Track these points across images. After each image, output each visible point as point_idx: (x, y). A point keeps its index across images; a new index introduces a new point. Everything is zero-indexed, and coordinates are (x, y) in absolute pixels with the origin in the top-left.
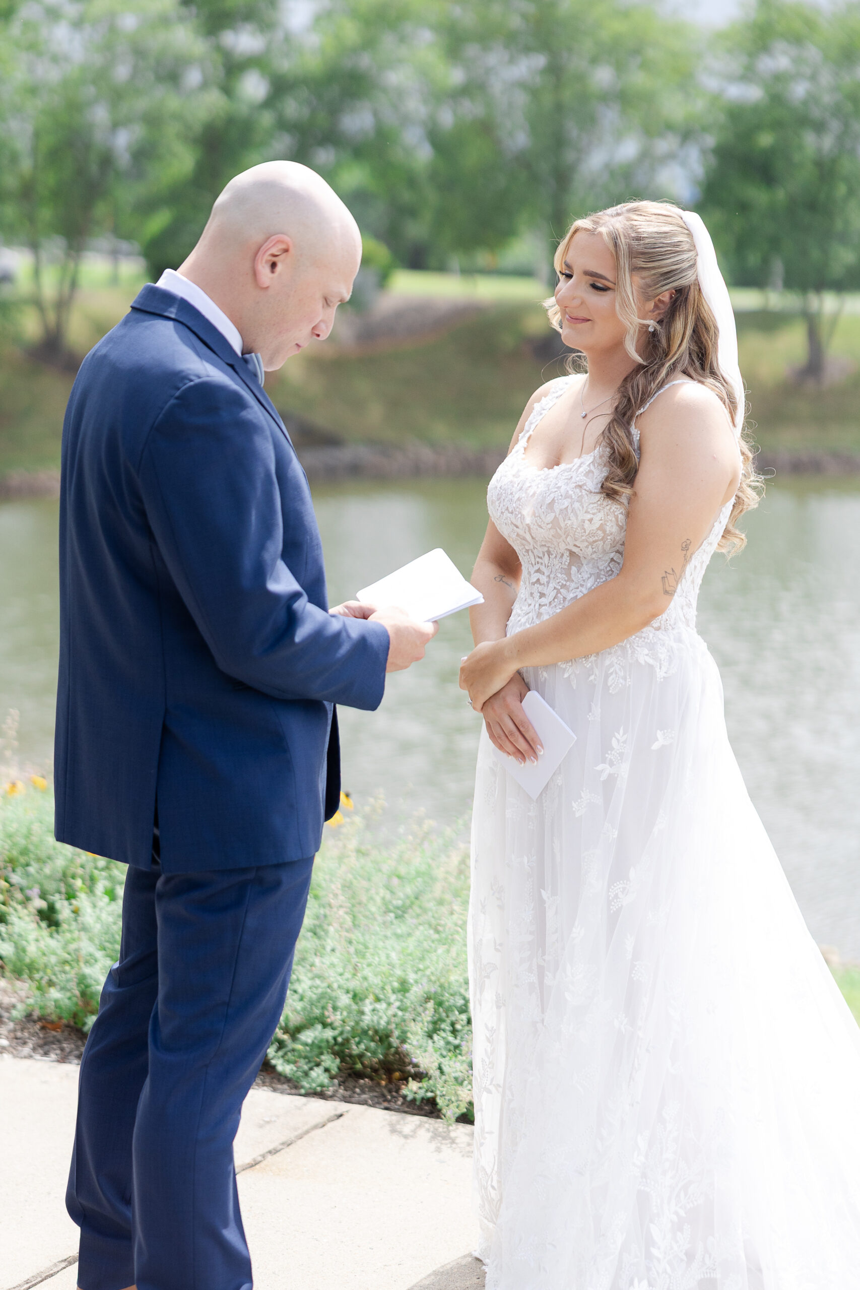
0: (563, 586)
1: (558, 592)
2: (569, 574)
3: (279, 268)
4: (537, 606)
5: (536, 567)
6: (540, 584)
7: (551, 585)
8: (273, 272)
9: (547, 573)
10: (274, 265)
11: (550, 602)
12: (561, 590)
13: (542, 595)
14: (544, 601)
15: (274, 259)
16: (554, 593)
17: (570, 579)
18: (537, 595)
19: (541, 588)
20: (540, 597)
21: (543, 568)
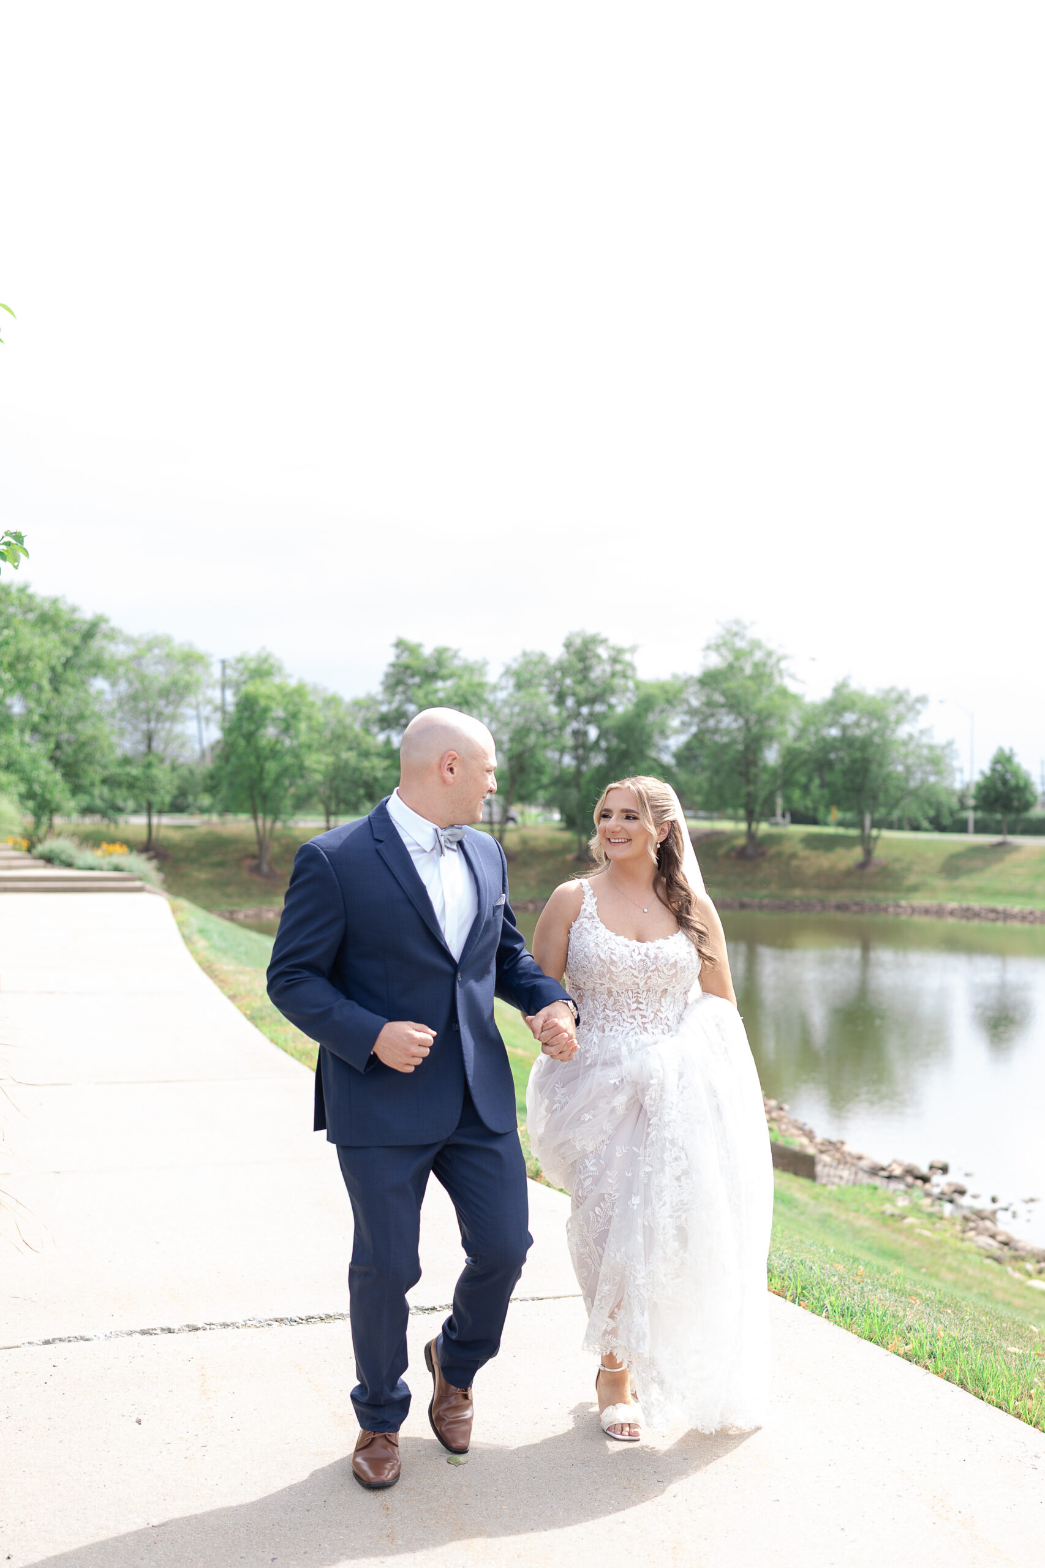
0: (659, 1010)
1: (656, 1014)
2: (660, 1003)
3: (455, 770)
4: (641, 1024)
5: (634, 999)
6: (641, 1010)
7: (650, 1010)
8: (453, 773)
9: (645, 1003)
10: (451, 770)
11: (651, 1021)
12: (658, 1013)
13: (643, 1016)
14: (644, 1020)
15: (450, 766)
16: (652, 1015)
17: (661, 1006)
18: (638, 1017)
19: (641, 1013)
20: (642, 1018)
21: (641, 1000)
